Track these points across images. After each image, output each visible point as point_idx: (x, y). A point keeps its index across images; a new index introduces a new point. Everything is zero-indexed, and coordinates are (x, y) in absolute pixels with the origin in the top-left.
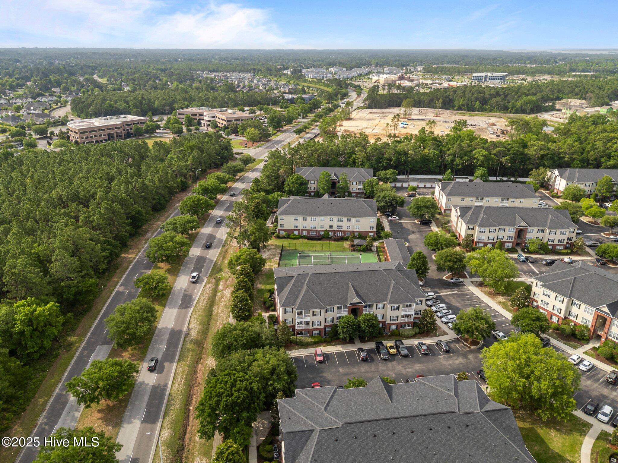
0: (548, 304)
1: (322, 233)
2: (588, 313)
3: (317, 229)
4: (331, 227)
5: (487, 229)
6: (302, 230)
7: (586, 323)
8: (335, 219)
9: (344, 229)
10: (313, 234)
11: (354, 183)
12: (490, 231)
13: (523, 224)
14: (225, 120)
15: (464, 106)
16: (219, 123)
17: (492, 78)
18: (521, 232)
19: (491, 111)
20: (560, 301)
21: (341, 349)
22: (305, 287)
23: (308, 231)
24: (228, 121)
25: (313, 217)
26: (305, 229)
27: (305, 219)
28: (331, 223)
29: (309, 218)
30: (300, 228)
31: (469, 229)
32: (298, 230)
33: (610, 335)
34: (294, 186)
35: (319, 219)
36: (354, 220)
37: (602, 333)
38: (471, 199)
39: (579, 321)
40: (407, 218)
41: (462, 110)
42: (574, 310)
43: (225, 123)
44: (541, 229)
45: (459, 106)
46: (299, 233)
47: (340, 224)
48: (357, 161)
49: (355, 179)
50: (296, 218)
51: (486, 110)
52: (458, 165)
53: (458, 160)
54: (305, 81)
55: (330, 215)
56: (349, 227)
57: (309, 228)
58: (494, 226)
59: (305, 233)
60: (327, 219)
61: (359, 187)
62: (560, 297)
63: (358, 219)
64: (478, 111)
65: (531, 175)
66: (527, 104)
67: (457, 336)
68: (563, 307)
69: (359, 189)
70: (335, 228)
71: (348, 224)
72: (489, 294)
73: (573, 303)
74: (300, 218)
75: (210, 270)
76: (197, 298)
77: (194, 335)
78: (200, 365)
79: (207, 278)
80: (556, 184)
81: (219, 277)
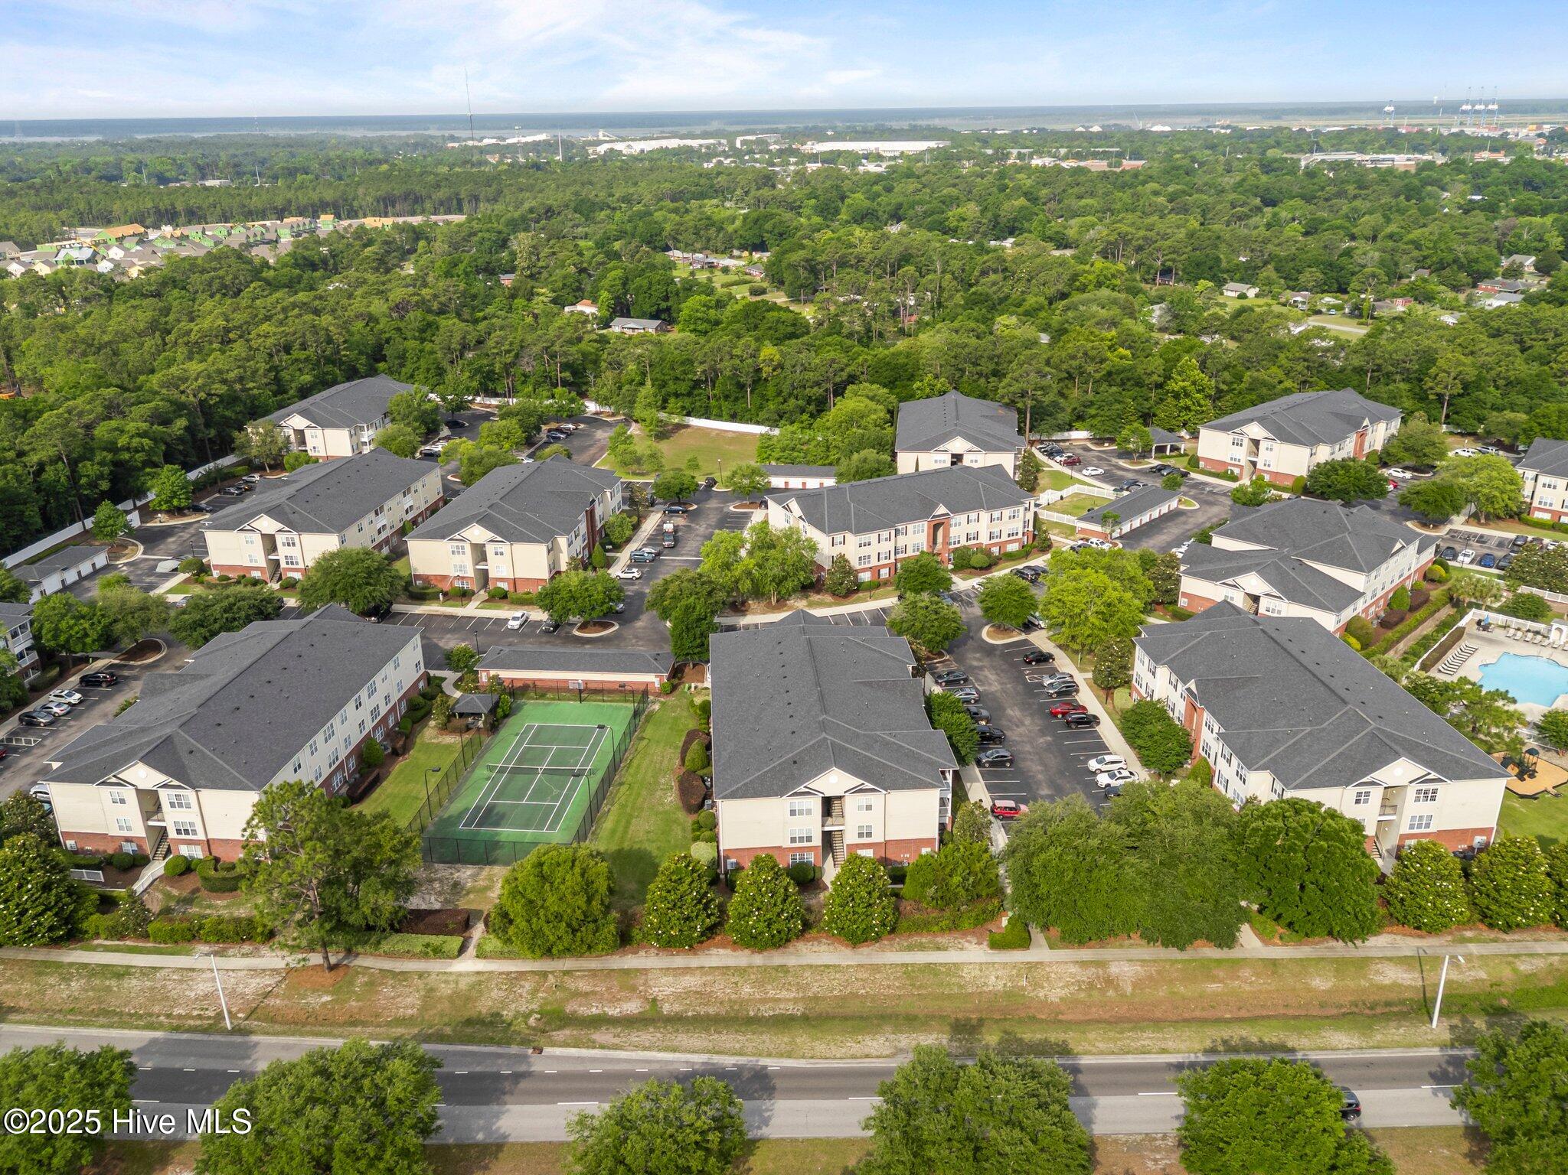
0: (869, 557)
20: (886, 539)
75: (470, 1048)
76: (702, 1058)
77: (932, 1039)
78: (1060, 1017)
79: (539, 1050)
80: (309, 447)
81: (532, 1021)
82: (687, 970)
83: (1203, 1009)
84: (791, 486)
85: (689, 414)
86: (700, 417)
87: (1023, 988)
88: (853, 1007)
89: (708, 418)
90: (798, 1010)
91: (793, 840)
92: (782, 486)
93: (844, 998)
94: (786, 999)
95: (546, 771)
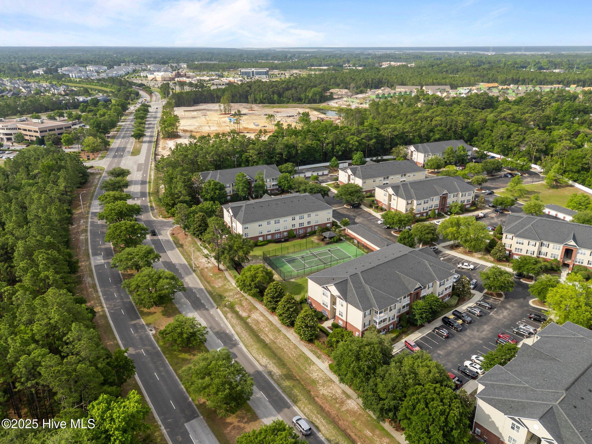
0: (521, 250)
1: (285, 234)
2: (556, 249)
3: (281, 230)
4: (293, 225)
5: (423, 202)
6: (267, 235)
7: (554, 257)
8: (297, 217)
9: (306, 225)
10: (277, 236)
11: (268, 180)
12: (425, 203)
13: (445, 192)
14: (35, 131)
15: (265, 99)
16: (27, 135)
17: (258, 73)
18: (444, 198)
19: (288, 102)
20: (533, 245)
21: (420, 334)
22: (367, 287)
23: (273, 235)
24: (41, 132)
25: (276, 219)
26: (269, 233)
27: (269, 223)
28: (294, 222)
29: (272, 221)
30: (265, 233)
31: (408, 204)
32: (263, 236)
33: (576, 262)
34: (215, 193)
35: (282, 220)
36: (313, 215)
37: (570, 261)
38: (380, 179)
39: (549, 257)
40: (335, 205)
41: (264, 103)
42: (544, 249)
43: (38, 135)
44: (455, 194)
45: (261, 99)
46: (264, 238)
47: (301, 221)
48: (250, 159)
49: (267, 177)
50: (260, 223)
51: (284, 102)
52: (338, 152)
53: (337, 147)
54: (70, 81)
55: (293, 215)
56: (309, 223)
57: (273, 231)
58: (426, 198)
59: (269, 237)
60: (289, 219)
61: (273, 184)
62: (532, 242)
63: (318, 213)
64: (278, 103)
65: (392, 152)
66: (316, 95)
67: (482, 294)
68: (536, 249)
69: (273, 185)
70: (297, 227)
71: (309, 219)
72: (465, 253)
73: (542, 245)
74: (264, 223)
75: (211, 299)
76: (233, 332)
77: (276, 371)
78: (316, 398)
79: (217, 308)
80: (413, 158)
81: (227, 303)
82: (264, 316)
83: (355, 435)
84: (566, 219)
85: (575, 181)
86: (580, 184)
87: (318, 383)
88: (278, 352)
89: (583, 185)
90: (268, 341)
91: (323, 304)
92: (562, 218)
93: (279, 348)
94: (269, 337)
95: (320, 259)
